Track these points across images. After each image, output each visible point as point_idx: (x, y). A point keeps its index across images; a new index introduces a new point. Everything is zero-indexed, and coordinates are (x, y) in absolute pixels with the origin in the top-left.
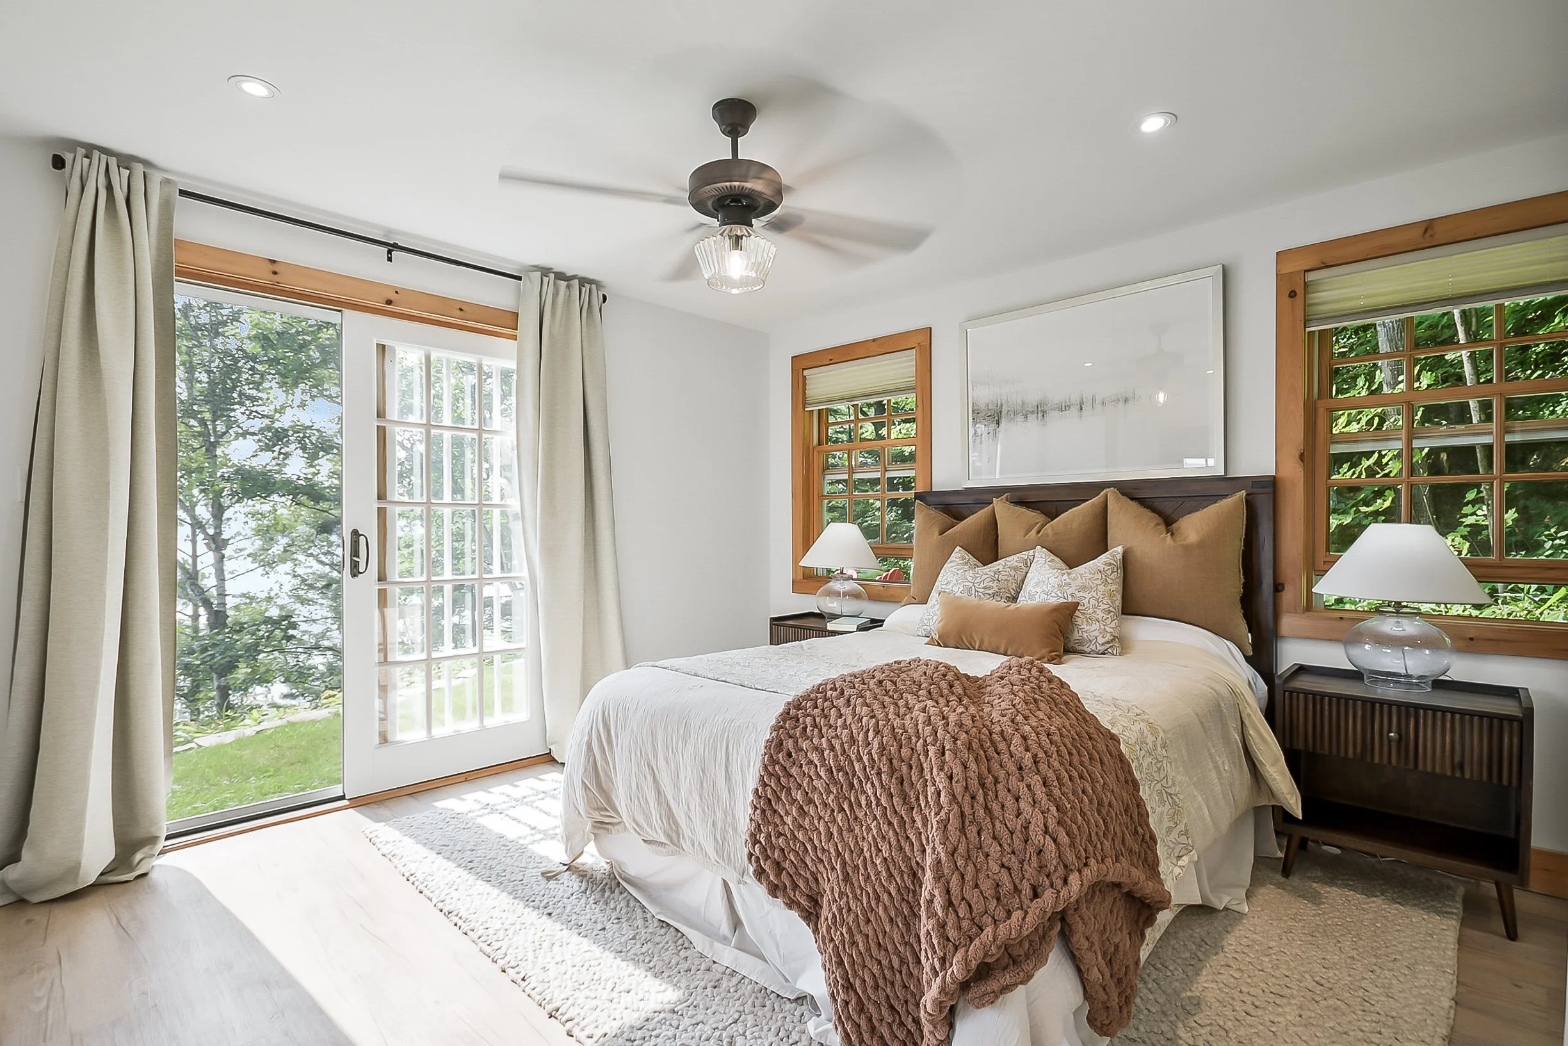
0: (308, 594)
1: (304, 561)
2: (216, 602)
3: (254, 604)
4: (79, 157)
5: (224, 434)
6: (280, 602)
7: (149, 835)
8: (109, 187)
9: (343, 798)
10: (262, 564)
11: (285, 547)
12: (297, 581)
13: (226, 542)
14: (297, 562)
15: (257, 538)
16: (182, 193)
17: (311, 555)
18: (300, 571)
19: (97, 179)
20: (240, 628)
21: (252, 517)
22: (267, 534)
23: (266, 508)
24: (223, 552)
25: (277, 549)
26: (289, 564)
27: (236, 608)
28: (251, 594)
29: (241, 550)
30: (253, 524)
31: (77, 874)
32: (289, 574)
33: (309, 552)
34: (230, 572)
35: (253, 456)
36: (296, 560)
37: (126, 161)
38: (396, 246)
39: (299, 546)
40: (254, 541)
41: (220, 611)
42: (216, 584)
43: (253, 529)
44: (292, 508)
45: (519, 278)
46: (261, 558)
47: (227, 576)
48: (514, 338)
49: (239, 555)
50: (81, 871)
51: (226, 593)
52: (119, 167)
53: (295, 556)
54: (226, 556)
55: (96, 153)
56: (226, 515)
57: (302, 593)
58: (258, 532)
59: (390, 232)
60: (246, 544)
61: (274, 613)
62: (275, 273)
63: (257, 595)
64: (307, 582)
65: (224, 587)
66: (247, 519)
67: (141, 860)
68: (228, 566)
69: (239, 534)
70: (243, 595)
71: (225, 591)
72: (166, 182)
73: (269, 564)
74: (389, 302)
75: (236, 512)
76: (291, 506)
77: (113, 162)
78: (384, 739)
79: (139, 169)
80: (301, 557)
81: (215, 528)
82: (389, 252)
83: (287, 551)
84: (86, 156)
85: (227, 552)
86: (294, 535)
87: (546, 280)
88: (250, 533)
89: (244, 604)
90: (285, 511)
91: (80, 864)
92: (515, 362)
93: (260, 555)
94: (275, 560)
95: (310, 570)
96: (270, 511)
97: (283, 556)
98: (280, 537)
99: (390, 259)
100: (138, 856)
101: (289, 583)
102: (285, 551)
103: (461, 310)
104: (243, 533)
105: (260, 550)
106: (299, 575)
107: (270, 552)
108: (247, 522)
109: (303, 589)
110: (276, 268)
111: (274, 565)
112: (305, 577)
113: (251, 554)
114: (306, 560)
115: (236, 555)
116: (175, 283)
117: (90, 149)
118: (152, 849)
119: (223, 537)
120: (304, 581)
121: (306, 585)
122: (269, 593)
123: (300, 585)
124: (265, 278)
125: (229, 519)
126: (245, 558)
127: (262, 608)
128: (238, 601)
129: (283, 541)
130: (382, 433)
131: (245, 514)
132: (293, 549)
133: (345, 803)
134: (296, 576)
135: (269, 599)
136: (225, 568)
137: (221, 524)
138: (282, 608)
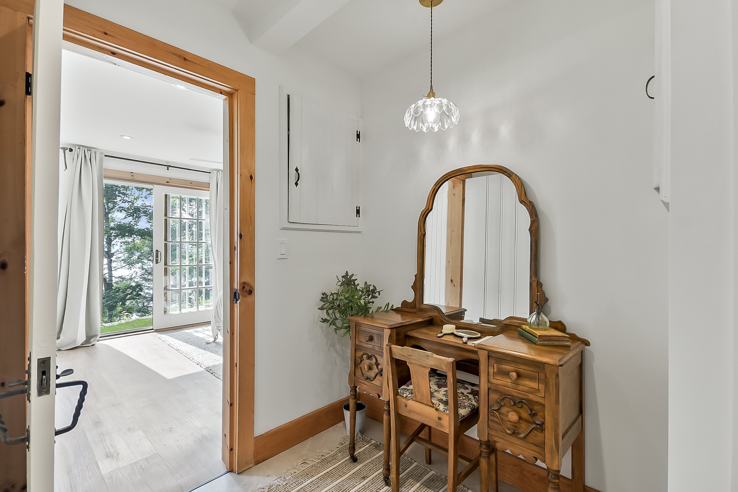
0: (149, 277)
1: (147, 263)
2: (108, 280)
3: (124, 281)
4: (77, 149)
5: (112, 209)
6: (136, 280)
7: (95, 334)
8: (85, 156)
9: (153, 329)
10: (128, 264)
11: (138, 257)
12: (144, 271)
13: (113, 254)
14: (144, 263)
15: (126, 252)
16: (105, 156)
17: (150, 260)
18: (145, 267)
19: (82, 154)
20: (118, 290)
21: (124, 244)
22: (130, 251)
23: (130, 240)
24: (111, 258)
25: (135, 257)
26: (140, 264)
27: (116, 283)
28: (123, 277)
29: (119, 258)
30: (124, 247)
31: (76, 342)
32: (140, 268)
33: (149, 259)
34: (114, 267)
35: (125, 218)
36: (143, 262)
37: (89, 149)
38: (170, 166)
39: (145, 256)
40: (124, 254)
41: (110, 283)
42: (108, 272)
43: (124, 249)
44: (141, 240)
45: (210, 173)
46: (128, 261)
47: (113, 269)
48: (209, 190)
49: (118, 260)
50: (77, 342)
51: (113, 276)
52: (88, 150)
53: (143, 260)
54: (113, 260)
55: (81, 148)
56: (112, 243)
57: (146, 276)
58: (127, 250)
59: (167, 162)
60: (121, 255)
61: (134, 284)
62: (133, 176)
63: (126, 277)
64: (148, 272)
65: (112, 273)
66: (121, 245)
67: (93, 341)
68: (114, 265)
69: (118, 251)
70: (120, 277)
71: (112, 275)
72: (101, 153)
73: (131, 264)
74: (168, 182)
75: (117, 242)
76: (141, 239)
77: (86, 149)
78: (165, 312)
79: (93, 151)
80: (146, 261)
81: (108, 249)
82: (168, 167)
83: (139, 258)
84: (79, 148)
85: (113, 259)
86: (142, 251)
87: (218, 173)
88: (123, 250)
89: (120, 281)
90: (138, 241)
91: (76, 339)
92: (209, 198)
93: (127, 260)
94: (134, 262)
95: (149, 267)
96: (132, 241)
97: (138, 260)
98: (136, 252)
99: (168, 169)
100: (92, 340)
101: (140, 272)
102: (138, 258)
103: (191, 183)
104: (120, 250)
105: (128, 258)
106: (144, 269)
107: (132, 259)
108: (122, 246)
109: (146, 275)
110: (132, 174)
111: (133, 264)
112: (147, 269)
113: (123, 259)
114: (148, 262)
115: (117, 260)
116: (104, 180)
117: (80, 146)
118: (96, 338)
119: (111, 252)
120: (146, 271)
121: (147, 273)
122: (131, 276)
123: (145, 273)
124: (130, 177)
125: (113, 244)
126: (121, 261)
127: (128, 283)
128: (117, 280)
129: (138, 254)
130: (166, 220)
131: (121, 242)
132: (142, 258)
133: (153, 331)
134: (143, 269)
135: (131, 279)
136: (112, 265)
137: (111, 246)
138: (137, 282)
